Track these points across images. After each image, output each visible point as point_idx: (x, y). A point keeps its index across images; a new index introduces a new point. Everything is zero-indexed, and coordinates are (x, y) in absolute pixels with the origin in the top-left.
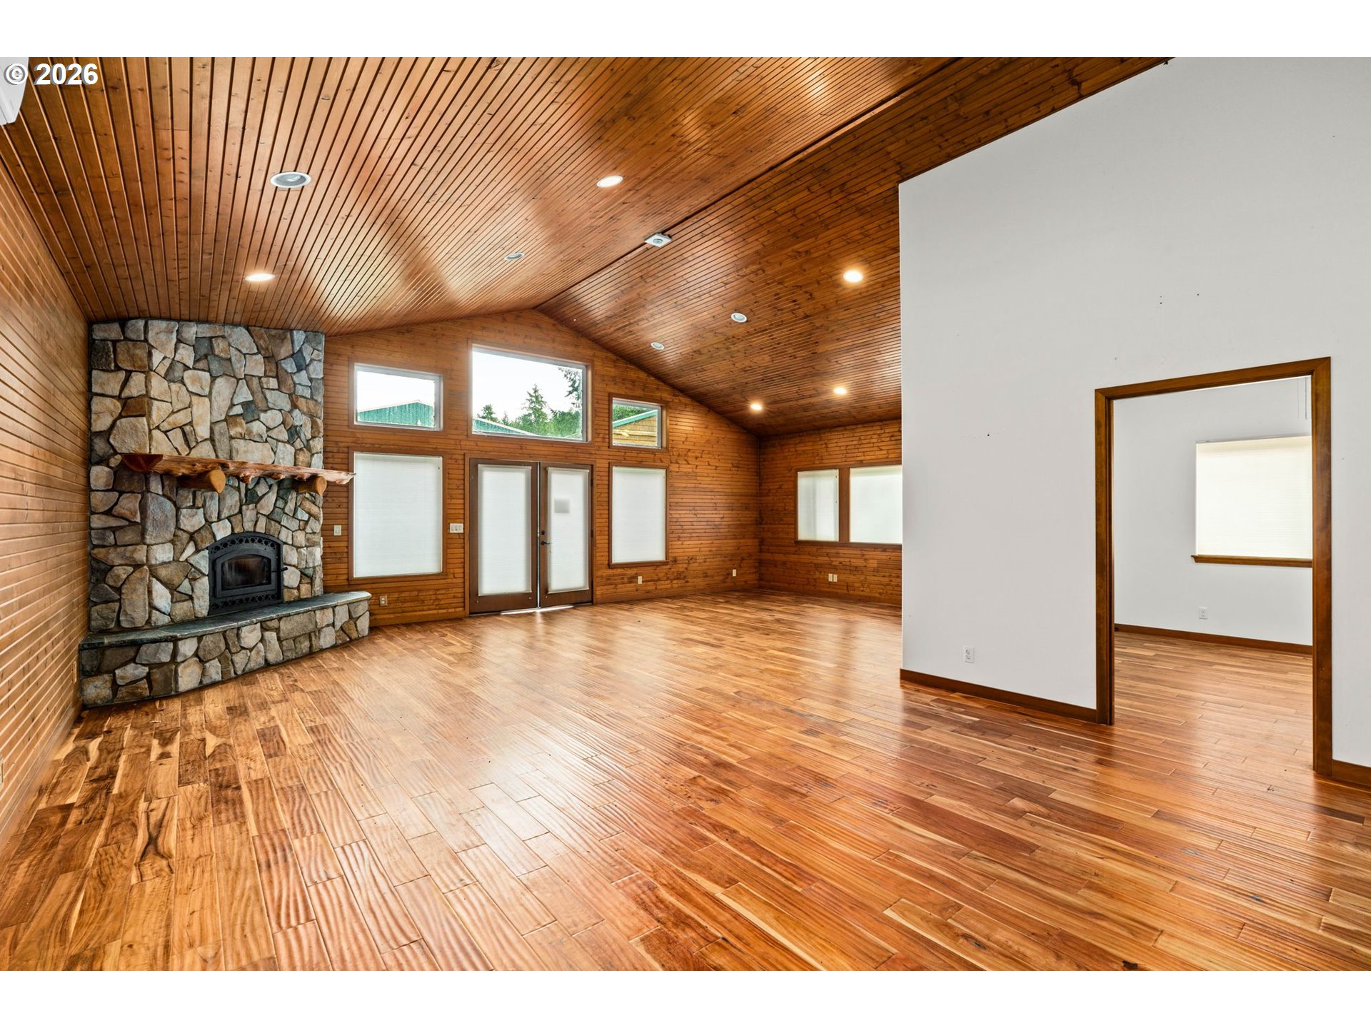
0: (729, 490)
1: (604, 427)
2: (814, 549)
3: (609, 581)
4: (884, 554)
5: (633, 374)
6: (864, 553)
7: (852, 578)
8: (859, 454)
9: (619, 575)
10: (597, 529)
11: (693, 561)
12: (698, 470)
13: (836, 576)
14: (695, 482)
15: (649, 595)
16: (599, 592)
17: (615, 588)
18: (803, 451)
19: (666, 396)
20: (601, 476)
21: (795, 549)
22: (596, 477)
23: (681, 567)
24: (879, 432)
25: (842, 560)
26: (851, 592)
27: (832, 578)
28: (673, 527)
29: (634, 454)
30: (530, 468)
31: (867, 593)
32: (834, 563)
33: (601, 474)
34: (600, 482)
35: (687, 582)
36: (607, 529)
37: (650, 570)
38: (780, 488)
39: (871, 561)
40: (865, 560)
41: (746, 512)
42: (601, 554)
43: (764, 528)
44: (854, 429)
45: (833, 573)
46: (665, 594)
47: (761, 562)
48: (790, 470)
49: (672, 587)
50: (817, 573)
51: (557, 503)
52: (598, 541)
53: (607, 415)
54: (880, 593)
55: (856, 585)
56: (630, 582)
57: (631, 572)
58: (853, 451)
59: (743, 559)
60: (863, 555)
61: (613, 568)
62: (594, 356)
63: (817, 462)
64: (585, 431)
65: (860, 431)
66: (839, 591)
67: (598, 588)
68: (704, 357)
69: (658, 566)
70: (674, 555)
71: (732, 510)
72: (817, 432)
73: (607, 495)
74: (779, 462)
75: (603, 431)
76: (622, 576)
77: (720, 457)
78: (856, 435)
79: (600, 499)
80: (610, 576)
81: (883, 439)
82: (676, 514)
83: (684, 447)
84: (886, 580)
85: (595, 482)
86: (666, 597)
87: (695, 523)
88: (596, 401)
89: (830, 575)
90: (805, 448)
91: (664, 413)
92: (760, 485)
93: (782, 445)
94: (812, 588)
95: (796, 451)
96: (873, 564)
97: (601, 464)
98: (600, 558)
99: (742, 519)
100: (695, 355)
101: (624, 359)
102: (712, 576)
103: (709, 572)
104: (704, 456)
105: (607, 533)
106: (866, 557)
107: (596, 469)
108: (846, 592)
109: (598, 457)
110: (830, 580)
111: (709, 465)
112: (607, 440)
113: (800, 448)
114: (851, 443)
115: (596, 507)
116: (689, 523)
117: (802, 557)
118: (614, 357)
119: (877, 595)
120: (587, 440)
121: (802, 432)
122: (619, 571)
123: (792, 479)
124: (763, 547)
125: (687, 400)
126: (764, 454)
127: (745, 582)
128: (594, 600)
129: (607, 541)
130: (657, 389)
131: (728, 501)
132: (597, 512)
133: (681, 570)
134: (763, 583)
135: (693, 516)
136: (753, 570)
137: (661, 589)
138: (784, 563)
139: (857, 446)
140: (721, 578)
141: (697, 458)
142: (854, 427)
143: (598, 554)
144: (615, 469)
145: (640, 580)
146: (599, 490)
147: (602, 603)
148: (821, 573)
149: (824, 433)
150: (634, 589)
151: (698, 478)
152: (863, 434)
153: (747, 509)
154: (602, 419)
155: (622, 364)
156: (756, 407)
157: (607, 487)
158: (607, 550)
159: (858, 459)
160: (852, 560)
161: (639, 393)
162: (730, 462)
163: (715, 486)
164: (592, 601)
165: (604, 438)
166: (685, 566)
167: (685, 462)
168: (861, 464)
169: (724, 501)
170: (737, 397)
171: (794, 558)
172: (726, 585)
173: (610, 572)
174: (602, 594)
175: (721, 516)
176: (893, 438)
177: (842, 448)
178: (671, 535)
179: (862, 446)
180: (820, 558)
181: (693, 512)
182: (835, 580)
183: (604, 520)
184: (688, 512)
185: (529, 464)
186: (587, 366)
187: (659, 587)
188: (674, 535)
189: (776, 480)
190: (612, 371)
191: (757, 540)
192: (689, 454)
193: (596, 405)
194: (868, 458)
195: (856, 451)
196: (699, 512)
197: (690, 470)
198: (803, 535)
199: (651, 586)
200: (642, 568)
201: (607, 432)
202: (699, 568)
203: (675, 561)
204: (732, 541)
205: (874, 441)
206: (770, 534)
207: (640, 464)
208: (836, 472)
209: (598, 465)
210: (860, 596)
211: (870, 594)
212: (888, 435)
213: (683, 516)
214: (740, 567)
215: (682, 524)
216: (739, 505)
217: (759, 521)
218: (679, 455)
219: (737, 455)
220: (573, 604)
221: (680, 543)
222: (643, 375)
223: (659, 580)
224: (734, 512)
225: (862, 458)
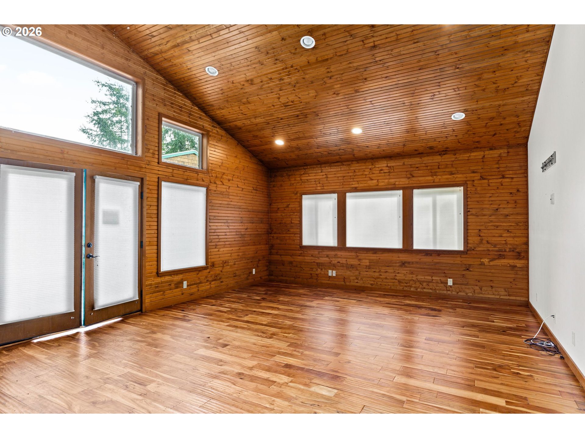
0: (251, 208)
1: (153, 144)
2: (316, 252)
3: (158, 288)
4: (375, 255)
5: (181, 100)
6: (359, 255)
7: (348, 273)
8: (354, 183)
9: (167, 282)
10: (146, 240)
11: (226, 264)
12: (230, 191)
13: (334, 272)
14: (228, 200)
15: (193, 297)
16: (148, 300)
17: (163, 294)
18: (307, 180)
19: (207, 124)
20: (151, 190)
21: (300, 252)
22: (146, 190)
23: (217, 270)
24: (370, 167)
25: (339, 260)
26: (348, 284)
27: (332, 273)
28: (212, 237)
29: (181, 172)
30: (74, 174)
31: (360, 283)
32: (333, 262)
33: (151, 187)
34: (150, 195)
35: (222, 282)
36: (156, 239)
37: (193, 275)
38: (288, 206)
39: (364, 261)
40: (359, 260)
41: (261, 225)
42: (150, 263)
43: (273, 237)
44: (349, 165)
45: (333, 270)
46: (205, 295)
47: (270, 262)
48: (296, 194)
49: (211, 288)
50: (319, 270)
51: (105, 213)
52: (147, 252)
53: (157, 133)
54: (372, 284)
55: (352, 278)
56: (177, 288)
57: (177, 278)
58: (349, 180)
59: (259, 260)
60: (358, 256)
61: (161, 277)
62: (145, 73)
63: (319, 188)
64: (135, 145)
65: (355, 166)
66: (337, 283)
67: (147, 297)
68: (254, 88)
69: (200, 271)
70: (213, 260)
71: (253, 223)
72: (319, 166)
73: (156, 208)
74: (286, 188)
75: (153, 148)
76: (170, 283)
77: (246, 182)
78: (352, 168)
79: (149, 211)
80: (159, 283)
81: (374, 172)
82: (213, 226)
83: (220, 170)
84: (377, 274)
85: (145, 195)
86: (207, 297)
87: (228, 234)
88: (146, 118)
89: (330, 271)
90: (309, 178)
91: (205, 141)
92: (270, 205)
93: (290, 176)
94: (315, 281)
95: (301, 180)
96: (366, 262)
97: (150, 178)
98: (150, 267)
99: (259, 230)
100: (246, 84)
101: (173, 84)
102: (239, 276)
103: (238, 273)
104: (234, 179)
105: (155, 243)
106: (359, 257)
107: (146, 183)
108: (343, 283)
109: (147, 170)
110: (330, 274)
111: (238, 187)
112: (157, 156)
113: (304, 178)
114: (348, 174)
115: (145, 219)
116: (223, 234)
117: (306, 258)
118: (164, 81)
119: (369, 286)
120: (136, 153)
121: (307, 165)
122: (167, 278)
123: (299, 200)
124: (273, 251)
125: (223, 132)
126: (274, 181)
127: (261, 278)
128: (144, 310)
129: (156, 251)
130: (200, 118)
131: (250, 216)
132: (145, 224)
133: (218, 272)
134: (273, 277)
135: (227, 227)
136: (266, 268)
137: (202, 291)
138: (291, 263)
139: (352, 177)
140: (246, 276)
141: (229, 180)
142: (350, 163)
143: (147, 264)
144: (163, 183)
145: (185, 284)
146: (149, 203)
147: (151, 311)
148: (322, 269)
149: (325, 167)
150: (180, 293)
151: (230, 197)
152: (357, 168)
153: (262, 222)
154: (152, 136)
155: (170, 88)
156: (279, 142)
157: (156, 200)
158: (156, 259)
159: (353, 186)
160: (348, 260)
161: (185, 118)
162: (252, 185)
163: (241, 204)
164: (141, 310)
165: (154, 154)
166: (220, 269)
167: (220, 183)
168: (356, 190)
169: (247, 216)
170: (267, 132)
171: (300, 258)
172: (249, 281)
173: (159, 280)
174: (151, 301)
175: (246, 227)
176: (382, 172)
177: (340, 178)
178: (210, 244)
179: (356, 177)
180: (321, 259)
181: (226, 224)
182: (334, 275)
183: (153, 232)
184: (223, 224)
185: (72, 171)
186: (137, 83)
187: (201, 289)
188: (213, 244)
189: (283, 201)
190: (162, 93)
191: (267, 246)
192: (224, 176)
193: (146, 121)
194: (361, 185)
195: (352, 180)
196: (231, 224)
197: (225, 190)
198: (306, 242)
199: (194, 289)
200: (187, 274)
201: (157, 149)
202: (231, 270)
203: (213, 265)
204: (252, 247)
205: (366, 173)
206: (278, 241)
207: (185, 182)
208: (335, 196)
209: (148, 179)
210: (355, 286)
211: (363, 285)
212: (377, 169)
213: (219, 227)
214: (258, 266)
215: (218, 234)
216: (257, 219)
217: (270, 231)
218: (216, 177)
219: (256, 181)
220: (122, 316)
221: (217, 250)
222: (188, 103)
223: (201, 283)
224: (254, 225)
225: (357, 185)
